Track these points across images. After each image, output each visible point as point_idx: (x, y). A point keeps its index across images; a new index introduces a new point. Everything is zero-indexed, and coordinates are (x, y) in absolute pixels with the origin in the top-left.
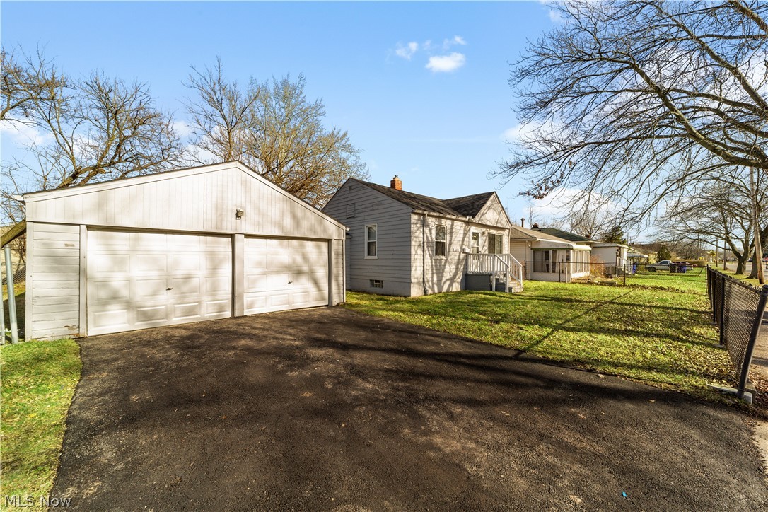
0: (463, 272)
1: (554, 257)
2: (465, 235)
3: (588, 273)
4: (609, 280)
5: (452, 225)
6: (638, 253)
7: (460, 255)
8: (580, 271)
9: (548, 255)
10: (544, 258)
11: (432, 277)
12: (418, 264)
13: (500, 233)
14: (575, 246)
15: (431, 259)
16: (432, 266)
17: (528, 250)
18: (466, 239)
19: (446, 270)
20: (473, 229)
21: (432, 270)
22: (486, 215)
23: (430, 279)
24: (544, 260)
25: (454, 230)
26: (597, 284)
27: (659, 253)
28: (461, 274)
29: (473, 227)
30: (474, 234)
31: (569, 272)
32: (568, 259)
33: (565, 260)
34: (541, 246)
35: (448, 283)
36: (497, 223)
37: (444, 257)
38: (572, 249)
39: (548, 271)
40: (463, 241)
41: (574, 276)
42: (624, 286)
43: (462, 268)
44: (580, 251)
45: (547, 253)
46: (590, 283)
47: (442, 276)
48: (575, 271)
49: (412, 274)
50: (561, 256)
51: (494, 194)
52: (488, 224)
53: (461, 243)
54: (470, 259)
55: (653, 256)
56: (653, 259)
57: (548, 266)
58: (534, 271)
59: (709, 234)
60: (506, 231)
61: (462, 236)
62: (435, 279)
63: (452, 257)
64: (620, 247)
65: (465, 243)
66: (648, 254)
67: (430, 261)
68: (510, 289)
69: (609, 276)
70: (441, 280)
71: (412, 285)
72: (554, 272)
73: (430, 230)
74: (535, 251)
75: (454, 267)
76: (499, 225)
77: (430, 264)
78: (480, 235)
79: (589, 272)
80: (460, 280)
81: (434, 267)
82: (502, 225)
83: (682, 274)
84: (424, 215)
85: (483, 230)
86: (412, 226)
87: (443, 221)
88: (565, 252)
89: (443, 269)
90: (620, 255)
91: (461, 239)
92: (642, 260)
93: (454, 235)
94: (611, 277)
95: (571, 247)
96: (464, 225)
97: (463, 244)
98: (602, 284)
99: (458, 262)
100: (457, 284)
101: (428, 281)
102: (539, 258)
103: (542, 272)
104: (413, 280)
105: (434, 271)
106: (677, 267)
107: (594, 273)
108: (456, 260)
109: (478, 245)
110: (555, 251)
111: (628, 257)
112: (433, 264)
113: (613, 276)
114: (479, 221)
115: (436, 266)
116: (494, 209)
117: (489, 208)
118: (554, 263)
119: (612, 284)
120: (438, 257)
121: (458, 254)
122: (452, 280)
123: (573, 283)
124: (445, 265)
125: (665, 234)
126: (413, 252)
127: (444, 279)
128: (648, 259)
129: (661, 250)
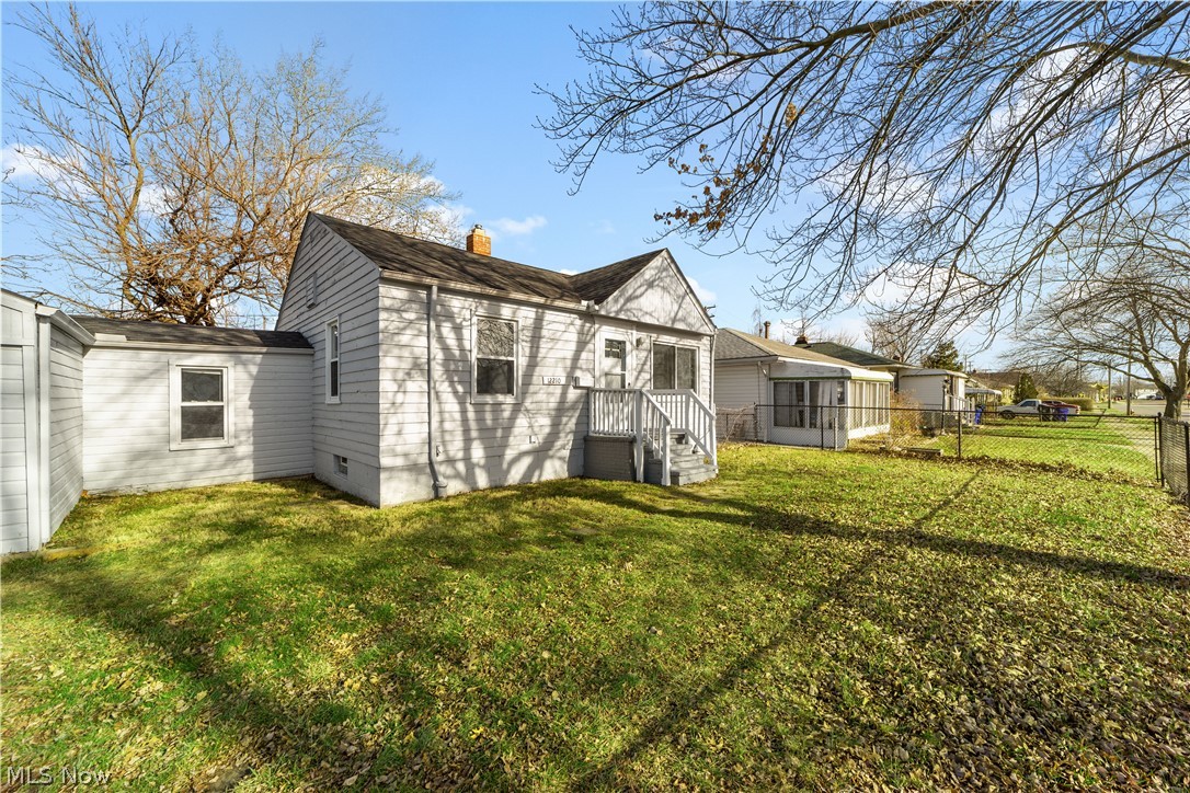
0: (575, 433)
1: (814, 397)
2: (582, 345)
3: (886, 428)
4: (927, 443)
5: (539, 321)
6: (983, 387)
7: (564, 394)
8: (868, 424)
9: (803, 391)
10: (794, 397)
11: (467, 449)
12: (409, 418)
13: (689, 343)
14: (857, 372)
15: (462, 403)
16: (465, 420)
17: (764, 382)
18: (584, 355)
19: (516, 431)
20: (607, 332)
21: (466, 431)
22: (642, 300)
23: (460, 455)
24: (795, 402)
25: (544, 332)
26: (899, 455)
27: (1017, 387)
28: (571, 437)
29: (604, 328)
30: (610, 343)
31: (842, 427)
32: (842, 399)
33: (835, 403)
34: (788, 374)
35: (526, 461)
36: (674, 320)
37: (509, 399)
38: (850, 378)
39: (802, 425)
40: (576, 358)
41: (855, 434)
42: (959, 459)
43: (570, 423)
44: (868, 382)
45: (800, 387)
46: (885, 452)
47: (504, 445)
48: (857, 425)
49: (383, 444)
50: (826, 394)
51: (664, 254)
52: (647, 320)
53: (569, 363)
54: (598, 403)
55: (1007, 392)
56: (1007, 396)
57: (801, 413)
58: (776, 424)
59: (1113, 351)
60: (706, 341)
61: (573, 346)
62: (478, 453)
63: (541, 397)
64: (952, 376)
65: (581, 363)
66: (999, 389)
67: (456, 407)
68: (675, 476)
69: (928, 432)
70: (501, 456)
71: (383, 476)
72: (813, 425)
73: (458, 329)
74: (777, 383)
75: (544, 422)
76: (680, 326)
77: (458, 416)
78: (628, 347)
79: (888, 426)
80: (566, 453)
81: (473, 425)
82: (689, 325)
83: (1061, 423)
84: (429, 288)
85: (635, 335)
86: (383, 315)
87: (506, 311)
88: (835, 383)
89: (508, 429)
90: (952, 391)
91: (570, 354)
92: (991, 400)
93: (544, 345)
94: (933, 436)
95: (846, 375)
96: (578, 322)
97: (574, 366)
98: (911, 454)
99: (561, 410)
100: (557, 463)
101: (451, 461)
102: (784, 399)
103: (791, 426)
104: (385, 461)
105: (474, 434)
106: (1052, 411)
107: (898, 428)
108: (553, 405)
109: (624, 368)
110: (815, 383)
111: (967, 395)
112: (471, 415)
113: (937, 432)
114: (618, 312)
115: (480, 420)
116: (663, 288)
117: (650, 285)
118: (814, 408)
119: (931, 455)
120: (489, 399)
121: (558, 390)
122: (541, 454)
123: (847, 451)
124: (513, 418)
125: (1033, 353)
126: (386, 384)
127: (510, 454)
128: (999, 397)
129: (1021, 381)
